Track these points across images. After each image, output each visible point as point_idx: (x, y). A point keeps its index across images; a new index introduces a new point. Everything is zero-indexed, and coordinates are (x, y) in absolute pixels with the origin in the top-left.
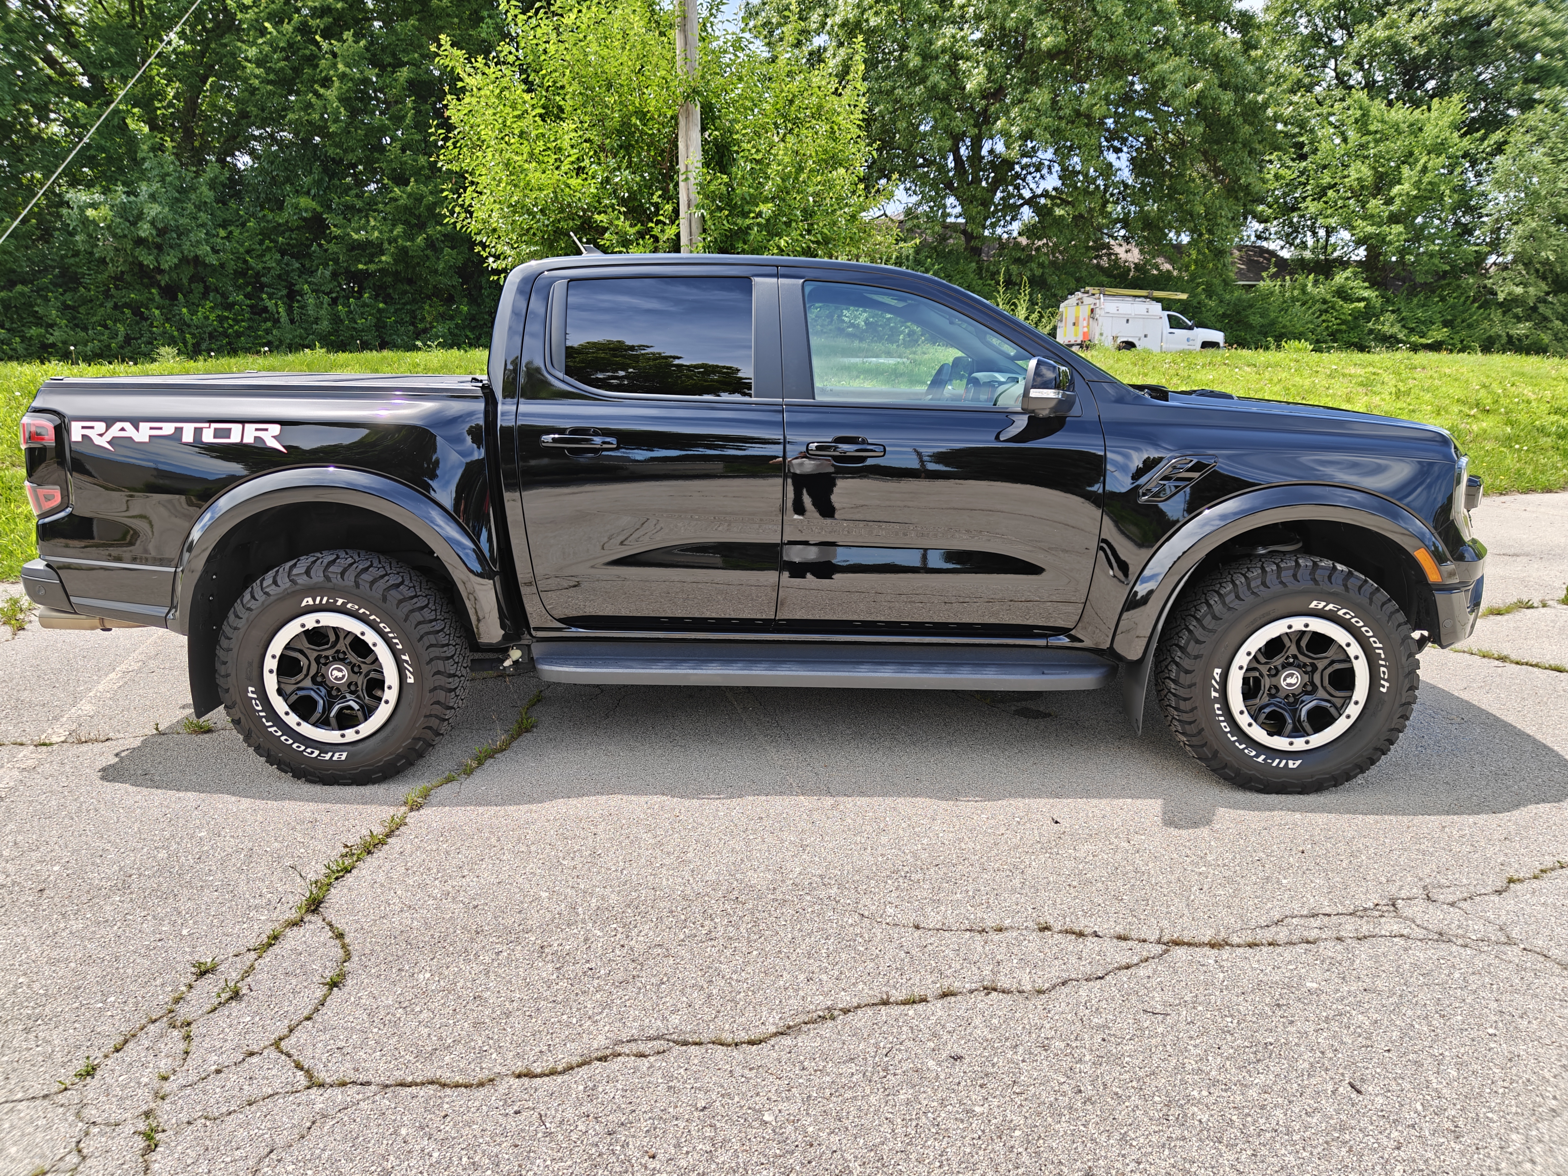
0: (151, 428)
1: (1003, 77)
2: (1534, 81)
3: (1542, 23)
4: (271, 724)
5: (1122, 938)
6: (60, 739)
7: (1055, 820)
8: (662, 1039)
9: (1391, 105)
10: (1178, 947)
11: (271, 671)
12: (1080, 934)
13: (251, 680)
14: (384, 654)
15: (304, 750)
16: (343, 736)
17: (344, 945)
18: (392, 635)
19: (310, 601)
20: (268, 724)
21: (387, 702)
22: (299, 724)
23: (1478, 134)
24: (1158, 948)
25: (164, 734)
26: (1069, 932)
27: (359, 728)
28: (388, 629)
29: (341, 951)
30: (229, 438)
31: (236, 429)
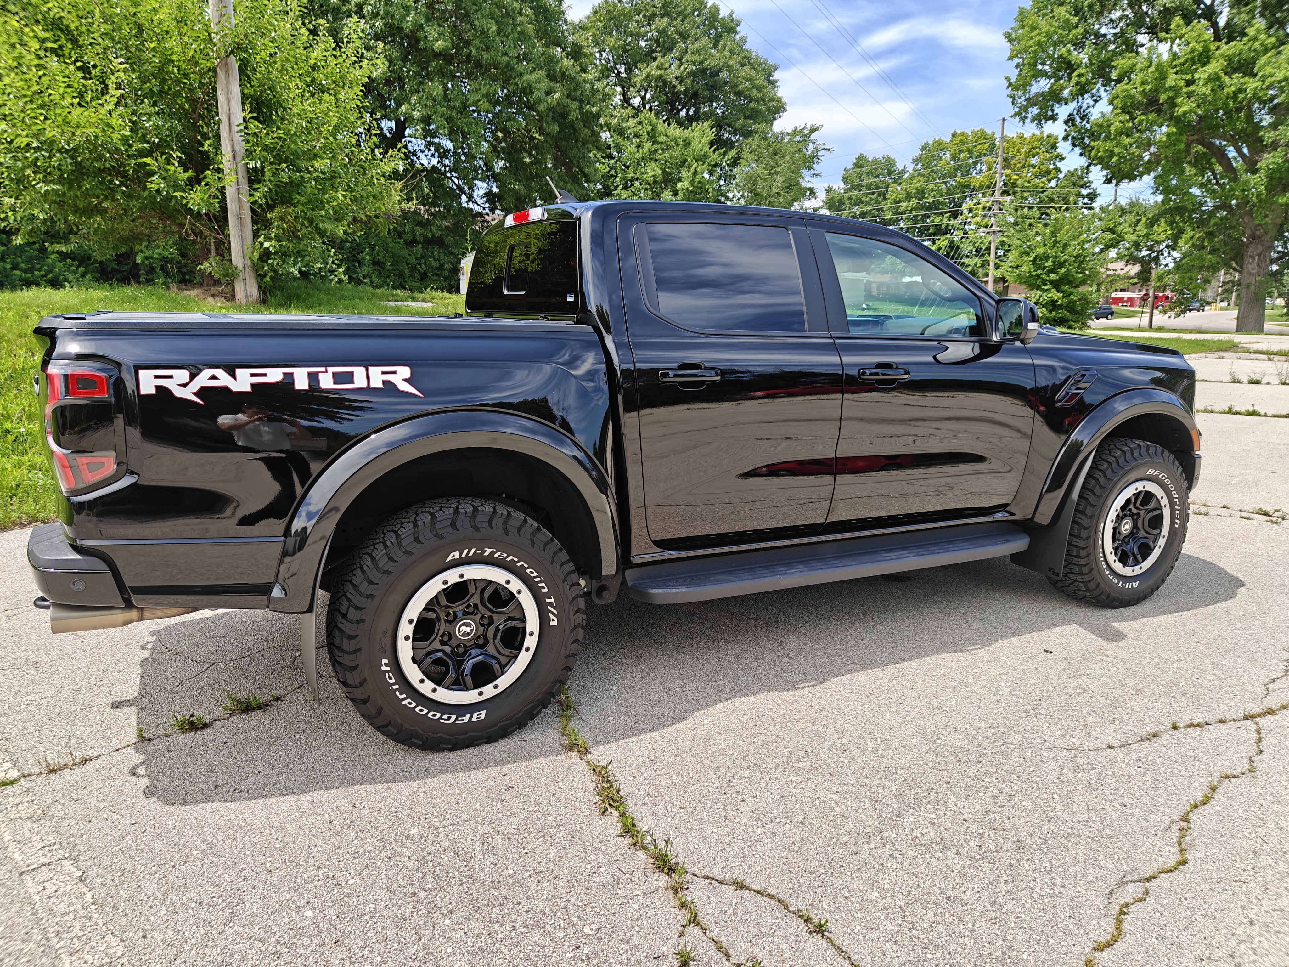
0: (252, 375)
1: (401, 68)
2: (750, 117)
3: (750, 79)
4: (404, 696)
5: (1222, 721)
6: (14, 774)
7: (1045, 651)
8: (1127, 882)
9: (669, 125)
10: (1257, 720)
11: (407, 638)
12: (1198, 725)
13: (384, 651)
14: (527, 600)
15: (440, 718)
16: (481, 694)
17: (759, 892)
18: (538, 579)
19: (456, 555)
20: (401, 697)
21: (528, 649)
22: (434, 690)
23: (722, 151)
24: (1248, 723)
25: (149, 740)
26: (1191, 726)
27: (498, 682)
28: (535, 574)
29: (767, 899)
30: (353, 383)
31: (359, 373)
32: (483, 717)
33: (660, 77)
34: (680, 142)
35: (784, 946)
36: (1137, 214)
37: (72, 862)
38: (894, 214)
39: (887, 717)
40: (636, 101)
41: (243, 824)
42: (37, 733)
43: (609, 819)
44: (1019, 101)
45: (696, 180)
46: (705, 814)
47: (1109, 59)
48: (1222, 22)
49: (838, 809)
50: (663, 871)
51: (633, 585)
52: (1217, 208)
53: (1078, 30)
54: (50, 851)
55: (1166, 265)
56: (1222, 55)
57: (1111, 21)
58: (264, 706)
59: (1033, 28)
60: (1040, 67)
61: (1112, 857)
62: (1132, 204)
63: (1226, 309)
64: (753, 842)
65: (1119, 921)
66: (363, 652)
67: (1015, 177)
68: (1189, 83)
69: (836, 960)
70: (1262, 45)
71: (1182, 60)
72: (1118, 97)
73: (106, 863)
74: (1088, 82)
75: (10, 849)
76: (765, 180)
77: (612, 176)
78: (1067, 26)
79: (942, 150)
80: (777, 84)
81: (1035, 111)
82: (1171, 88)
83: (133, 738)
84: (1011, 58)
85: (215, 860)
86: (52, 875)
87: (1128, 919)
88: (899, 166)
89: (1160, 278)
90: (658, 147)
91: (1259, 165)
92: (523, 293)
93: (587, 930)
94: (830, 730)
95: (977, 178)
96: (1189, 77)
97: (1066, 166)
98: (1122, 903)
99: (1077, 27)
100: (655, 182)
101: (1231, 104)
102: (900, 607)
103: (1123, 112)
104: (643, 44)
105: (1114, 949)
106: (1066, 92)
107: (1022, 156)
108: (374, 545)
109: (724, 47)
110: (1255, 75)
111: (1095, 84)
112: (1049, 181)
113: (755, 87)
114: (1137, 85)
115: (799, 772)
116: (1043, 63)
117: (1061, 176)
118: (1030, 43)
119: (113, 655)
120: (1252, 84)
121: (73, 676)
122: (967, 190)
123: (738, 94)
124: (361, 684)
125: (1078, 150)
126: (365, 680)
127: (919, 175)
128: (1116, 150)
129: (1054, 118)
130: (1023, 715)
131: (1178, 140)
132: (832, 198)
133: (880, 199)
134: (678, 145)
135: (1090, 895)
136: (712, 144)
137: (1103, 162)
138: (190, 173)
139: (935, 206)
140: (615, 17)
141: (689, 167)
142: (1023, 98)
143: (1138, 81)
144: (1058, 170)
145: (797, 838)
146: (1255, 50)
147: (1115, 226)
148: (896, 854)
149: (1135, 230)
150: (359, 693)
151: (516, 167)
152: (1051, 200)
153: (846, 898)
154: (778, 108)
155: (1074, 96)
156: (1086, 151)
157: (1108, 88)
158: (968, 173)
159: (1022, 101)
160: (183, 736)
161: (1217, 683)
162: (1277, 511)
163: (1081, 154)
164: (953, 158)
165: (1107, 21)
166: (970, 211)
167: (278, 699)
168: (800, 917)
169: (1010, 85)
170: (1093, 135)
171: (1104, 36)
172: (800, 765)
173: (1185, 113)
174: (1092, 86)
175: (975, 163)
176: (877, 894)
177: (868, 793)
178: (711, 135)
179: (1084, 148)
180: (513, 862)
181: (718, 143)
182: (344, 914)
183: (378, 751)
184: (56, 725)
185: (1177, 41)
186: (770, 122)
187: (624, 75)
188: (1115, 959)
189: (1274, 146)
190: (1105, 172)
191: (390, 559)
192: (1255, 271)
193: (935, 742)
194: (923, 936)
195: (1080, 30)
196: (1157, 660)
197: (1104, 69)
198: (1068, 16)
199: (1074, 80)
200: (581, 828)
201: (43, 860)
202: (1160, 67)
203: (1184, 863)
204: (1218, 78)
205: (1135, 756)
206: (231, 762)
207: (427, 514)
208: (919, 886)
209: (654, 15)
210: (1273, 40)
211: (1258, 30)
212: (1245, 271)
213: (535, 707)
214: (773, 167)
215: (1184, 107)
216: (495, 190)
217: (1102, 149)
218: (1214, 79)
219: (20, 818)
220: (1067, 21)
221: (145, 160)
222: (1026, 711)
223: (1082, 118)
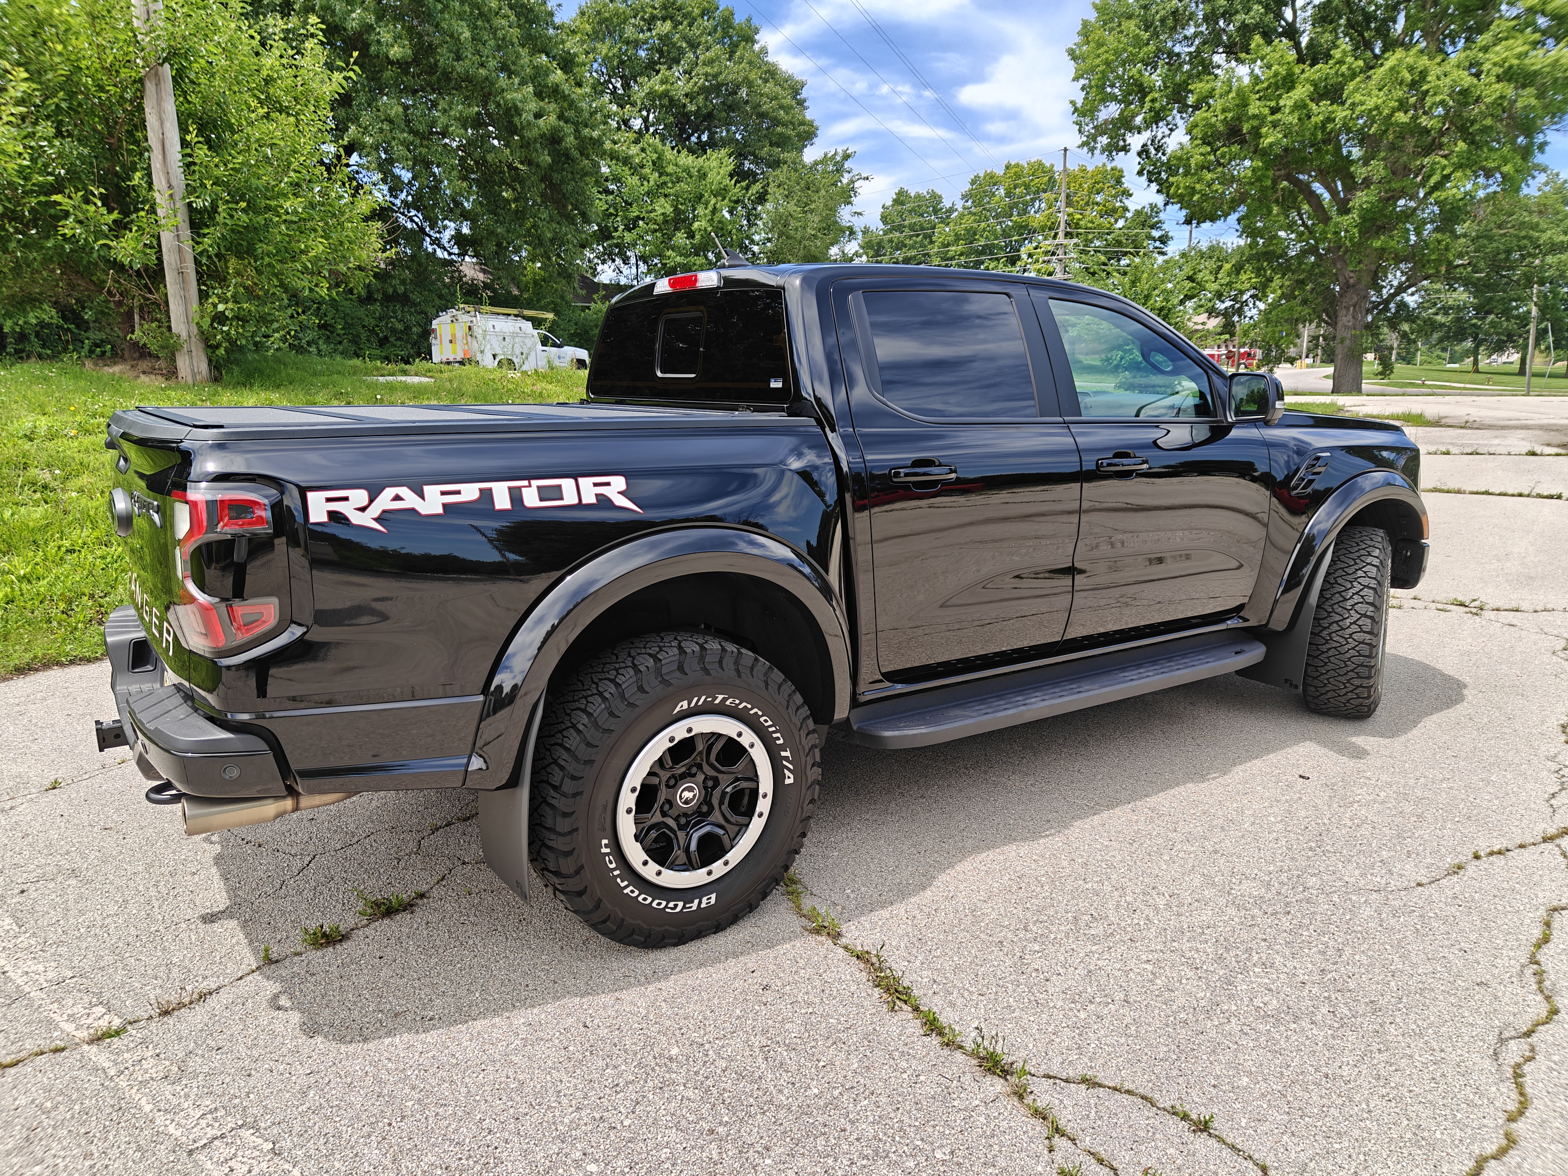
0: (443, 493)
2: (777, 145)
3: (776, 98)
4: (626, 883)
5: (1522, 846)
6: (117, 1022)
7: (1301, 776)
8: (1507, 1040)
9: (679, 152)
10: (1558, 841)
11: (629, 811)
12: (1500, 853)
13: (604, 830)
14: (759, 755)
15: (666, 907)
16: (710, 873)
17: (1115, 1089)
18: (773, 729)
19: (685, 704)
20: (623, 885)
21: (761, 815)
22: (659, 873)
23: (744, 184)
24: (1549, 846)
25: (277, 961)
26: (1491, 854)
27: (728, 856)
28: (770, 723)
29: (1127, 1096)
30: (562, 499)
31: (568, 485)
32: (713, 901)
33: (665, 94)
34: (694, 172)
35: (1171, 1151)
36: (1218, 259)
37: (252, 1131)
38: (943, 259)
39: (1164, 867)
40: (637, 123)
41: (455, 1061)
42: (119, 964)
43: (901, 1016)
44: (1087, 128)
45: (716, 219)
46: (1011, 1000)
47: (1184, 81)
48: (1304, 41)
49: (1159, 982)
50: (994, 1073)
51: (859, 728)
52: (1304, 253)
53: (1150, 47)
54: (215, 1119)
55: (1251, 318)
56: (1307, 80)
57: (1186, 37)
58: (408, 907)
59: (1100, 45)
60: (1109, 90)
61: (1477, 1011)
62: (1212, 248)
63: (1312, 367)
64: (1082, 1029)
65: (1520, 1086)
66: (580, 831)
67: (1079, 216)
68: (1274, 111)
69: (1236, 1161)
70: (1349, 69)
71: (1265, 85)
72: (1197, 126)
73: (297, 1128)
74: (1163, 109)
75: (158, 1122)
76: (798, 220)
77: (611, 214)
78: (1138, 43)
79: (995, 184)
80: (806, 104)
81: (1104, 140)
82: (1255, 117)
83: (251, 961)
84: (1076, 79)
85: (441, 1110)
86: (233, 1151)
87: (1528, 1081)
88: (947, 204)
89: (1246, 333)
90: (667, 179)
91: (1351, 204)
92: (693, 376)
93: (939, 1155)
94: (1107, 887)
95: (1037, 216)
96: (1273, 104)
97: (1133, 204)
98: (1513, 1063)
99: (1148, 44)
100: (666, 222)
101: (1320, 136)
102: (1118, 733)
103: (1204, 143)
104: (642, 54)
105: (1527, 1118)
106: (1138, 120)
107: (1085, 192)
108: (586, 697)
109: (742, 58)
110: (1343, 103)
111: (1171, 110)
112: (1116, 221)
113: (782, 107)
114: (1218, 112)
115: (1094, 939)
116: (1112, 86)
117: (1129, 215)
118: (1097, 61)
119: (174, 853)
120: (1341, 113)
121: (132, 884)
122: (1026, 231)
123: (762, 115)
124: (577, 872)
125: (1154, 187)
126: (582, 867)
127: (970, 213)
128: (1198, 187)
129: (1125, 149)
130: (1310, 853)
131: (1264, 176)
132: (870, 241)
133: (926, 242)
134: (691, 177)
135: (1475, 1057)
136: (731, 176)
137: (1183, 201)
138: (115, 215)
139: (988, 250)
140: (606, 19)
141: (707, 204)
142: (1091, 125)
143: (1219, 108)
144: (1126, 209)
145: (1128, 1020)
146: (1343, 75)
147: (1195, 274)
148: (1246, 1029)
149: (1216, 278)
150: (573, 885)
151: (494, 204)
152: (1119, 243)
153: (1214, 1086)
154: (808, 135)
155: (1148, 124)
156: (1164, 188)
157: (1184, 115)
158: (1025, 212)
159: (1089, 128)
160: (319, 953)
161: (1497, 802)
162: (1474, 600)
163: (1158, 191)
164: (1008, 194)
165: (1181, 37)
166: (1030, 256)
167: (422, 896)
168: (1174, 1114)
169: (1076, 110)
170: (1170, 169)
171: (1178, 55)
172: (1093, 932)
173: (1271, 145)
174: (1168, 113)
175: (1033, 200)
176: (1246, 1079)
177: (1183, 960)
178: (730, 164)
179: (1160, 185)
180: (812, 1079)
181: (738, 174)
182: (637, 1164)
183: (583, 954)
184: (141, 952)
185: (1259, 62)
186: (800, 150)
187: (621, 92)
188: (1533, 1129)
189: (1367, 182)
190: (1184, 212)
191: (612, 714)
192: (1350, 324)
193: (1229, 894)
194: (1319, 1124)
195: (1152, 47)
196: (1422, 780)
197: (1179, 93)
198: (1138, 31)
199: (1147, 106)
200: (875, 1029)
201: (211, 1132)
202: (1240, 93)
203: (1555, 1012)
204: (1305, 106)
205: (1450, 893)
206: (401, 982)
207: (647, 657)
208: (1289, 1066)
209: (653, 18)
210: (1361, 63)
211: (1344, 52)
212: (1340, 324)
213: (768, 885)
214: (807, 204)
215: (1270, 138)
216: (466, 230)
217: (1182, 185)
218: (1300, 106)
219: (152, 1079)
220: (1137, 37)
221: (54, 198)
222: (1311, 849)
223: (1157, 150)
